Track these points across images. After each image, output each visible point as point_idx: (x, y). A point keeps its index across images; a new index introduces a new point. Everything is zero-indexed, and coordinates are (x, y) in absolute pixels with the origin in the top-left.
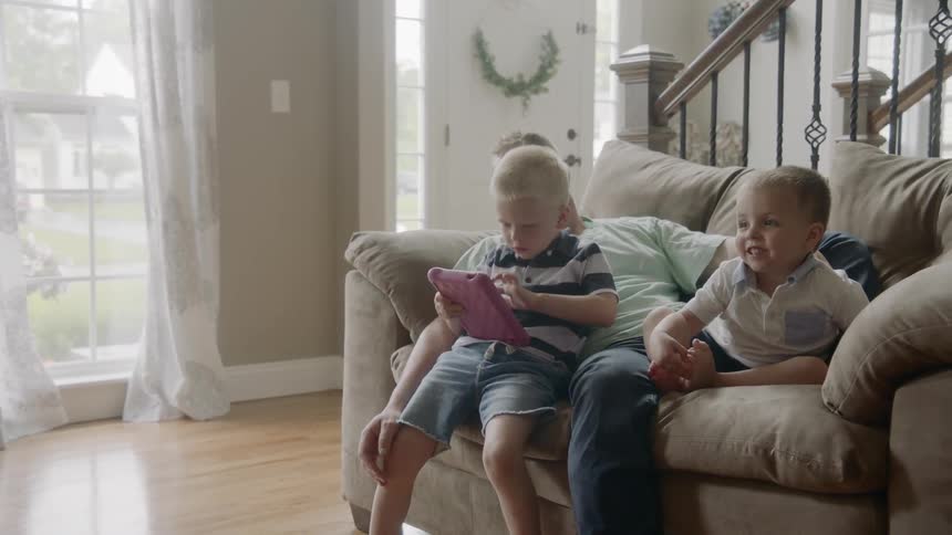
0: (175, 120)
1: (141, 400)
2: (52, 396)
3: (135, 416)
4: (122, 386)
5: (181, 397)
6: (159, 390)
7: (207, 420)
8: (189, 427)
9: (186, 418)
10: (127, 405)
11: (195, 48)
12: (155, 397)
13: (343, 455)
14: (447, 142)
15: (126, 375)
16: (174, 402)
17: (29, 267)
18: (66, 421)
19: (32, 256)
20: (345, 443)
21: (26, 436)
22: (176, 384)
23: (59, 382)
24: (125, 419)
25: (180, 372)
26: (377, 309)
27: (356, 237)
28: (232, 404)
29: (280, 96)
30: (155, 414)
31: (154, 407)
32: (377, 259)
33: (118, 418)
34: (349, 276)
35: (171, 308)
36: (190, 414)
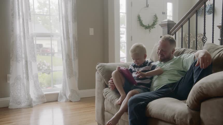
0: (68, 38)
1: (61, 97)
2: (43, 96)
3: (60, 101)
4: (58, 94)
5: (70, 97)
6: (65, 95)
7: (75, 102)
8: (71, 103)
9: (71, 101)
10: (58, 98)
11: (73, 22)
12: (64, 97)
13: (96, 111)
14: (132, 40)
15: (59, 92)
16: (68, 98)
17: (45, 68)
18: (46, 101)
19: (45, 65)
20: (96, 109)
21: (38, 104)
22: (68, 94)
23: (45, 93)
24: (58, 101)
25: (69, 92)
26: (101, 80)
27: (98, 64)
28: (81, 98)
29: (92, 32)
30: (64, 100)
31: (64, 99)
32: (101, 70)
33: (57, 101)
34: (96, 73)
35: (67, 78)
36: (71, 100)
